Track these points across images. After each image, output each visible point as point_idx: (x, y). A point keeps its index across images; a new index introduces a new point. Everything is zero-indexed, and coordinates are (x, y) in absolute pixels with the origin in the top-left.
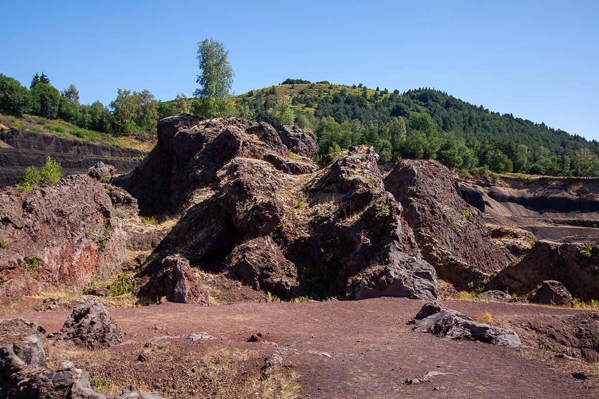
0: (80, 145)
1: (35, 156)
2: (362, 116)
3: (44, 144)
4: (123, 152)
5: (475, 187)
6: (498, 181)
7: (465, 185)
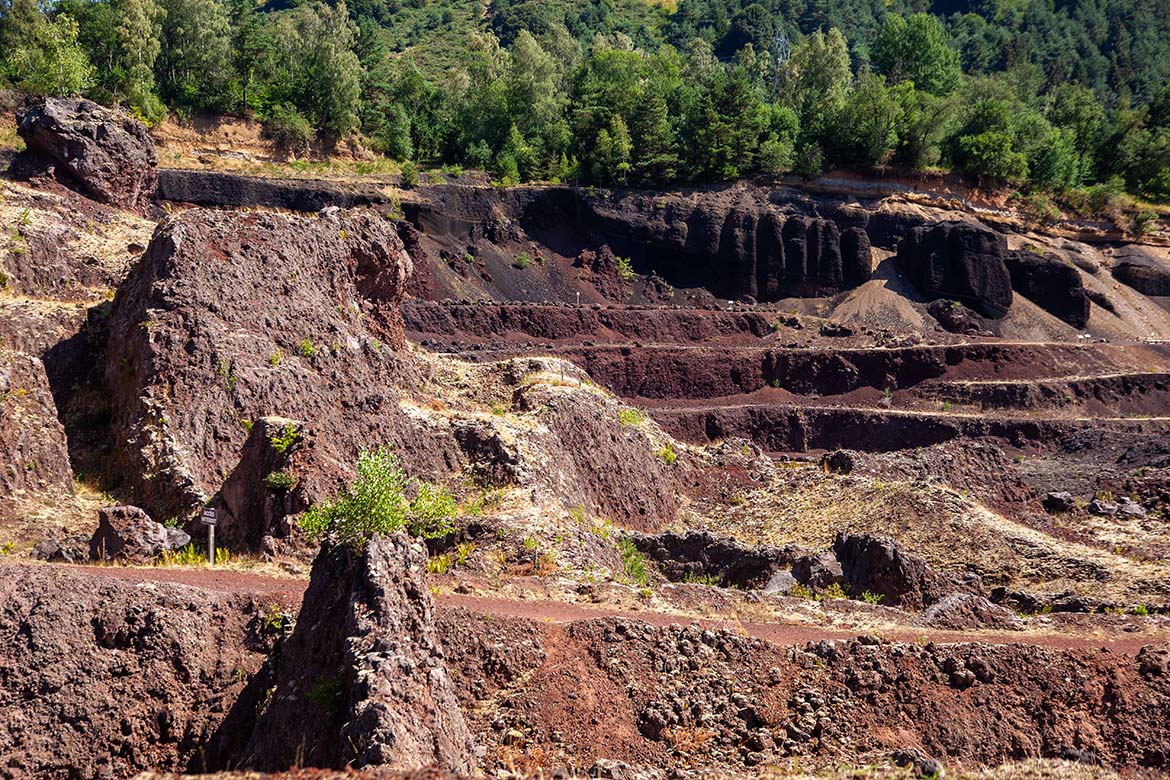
2: (832, 17)
5: (1072, 249)
6: (1153, 227)
7: (1036, 244)
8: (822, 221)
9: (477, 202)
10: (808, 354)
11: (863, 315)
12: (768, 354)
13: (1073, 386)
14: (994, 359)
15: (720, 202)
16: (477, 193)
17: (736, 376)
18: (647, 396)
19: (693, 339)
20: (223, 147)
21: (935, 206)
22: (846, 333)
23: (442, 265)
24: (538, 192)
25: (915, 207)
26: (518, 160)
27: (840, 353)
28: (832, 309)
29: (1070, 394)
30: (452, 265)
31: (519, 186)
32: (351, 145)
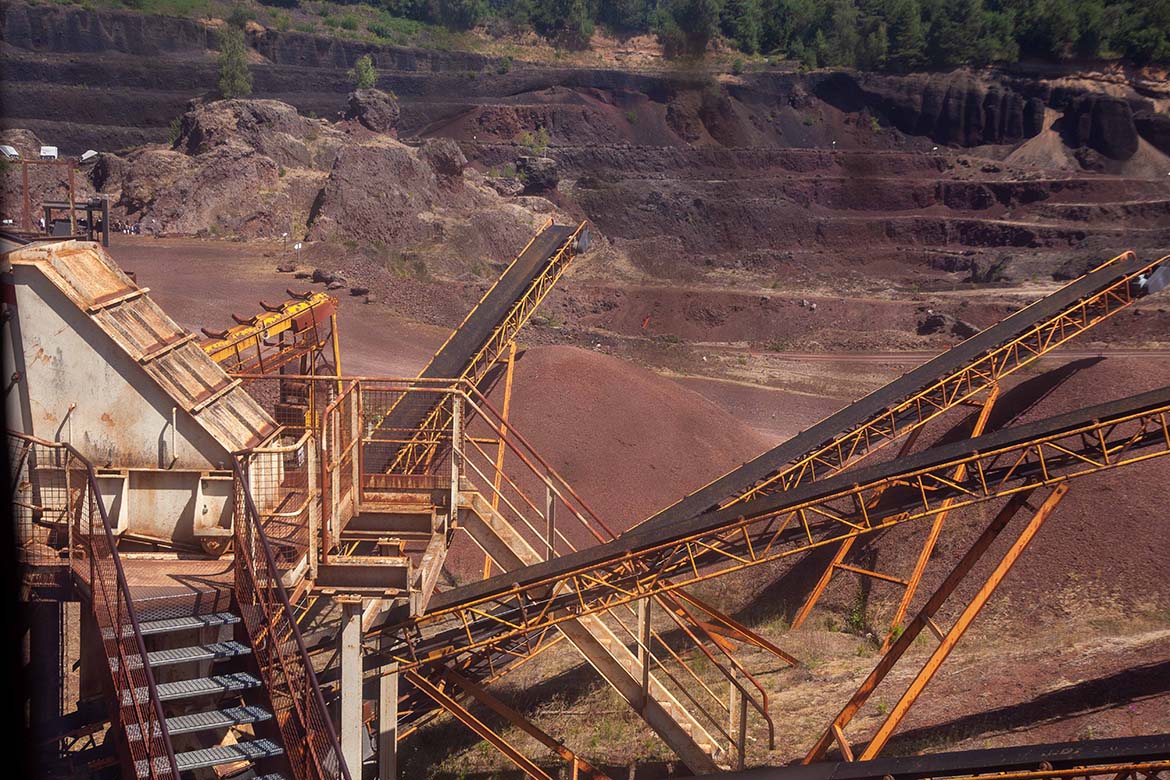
0: (377, 50)
1: (292, 76)
3: (316, 52)
4: (454, 60)
8: (1011, 93)
9: (785, 83)
10: (963, 184)
11: (1027, 158)
12: (939, 183)
13: (1124, 207)
14: (1084, 190)
15: (942, 81)
16: (785, 76)
17: (916, 197)
18: (855, 209)
19: (896, 173)
20: (630, 50)
21: (1104, 81)
22: (996, 170)
23: (749, 124)
24: (827, 75)
25: (1088, 85)
26: (818, 55)
27: (984, 184)
28: (1011, 153)
29: (1120, 213)
30: (755, 124)
31: (817, 70)
32: (715, 45)
